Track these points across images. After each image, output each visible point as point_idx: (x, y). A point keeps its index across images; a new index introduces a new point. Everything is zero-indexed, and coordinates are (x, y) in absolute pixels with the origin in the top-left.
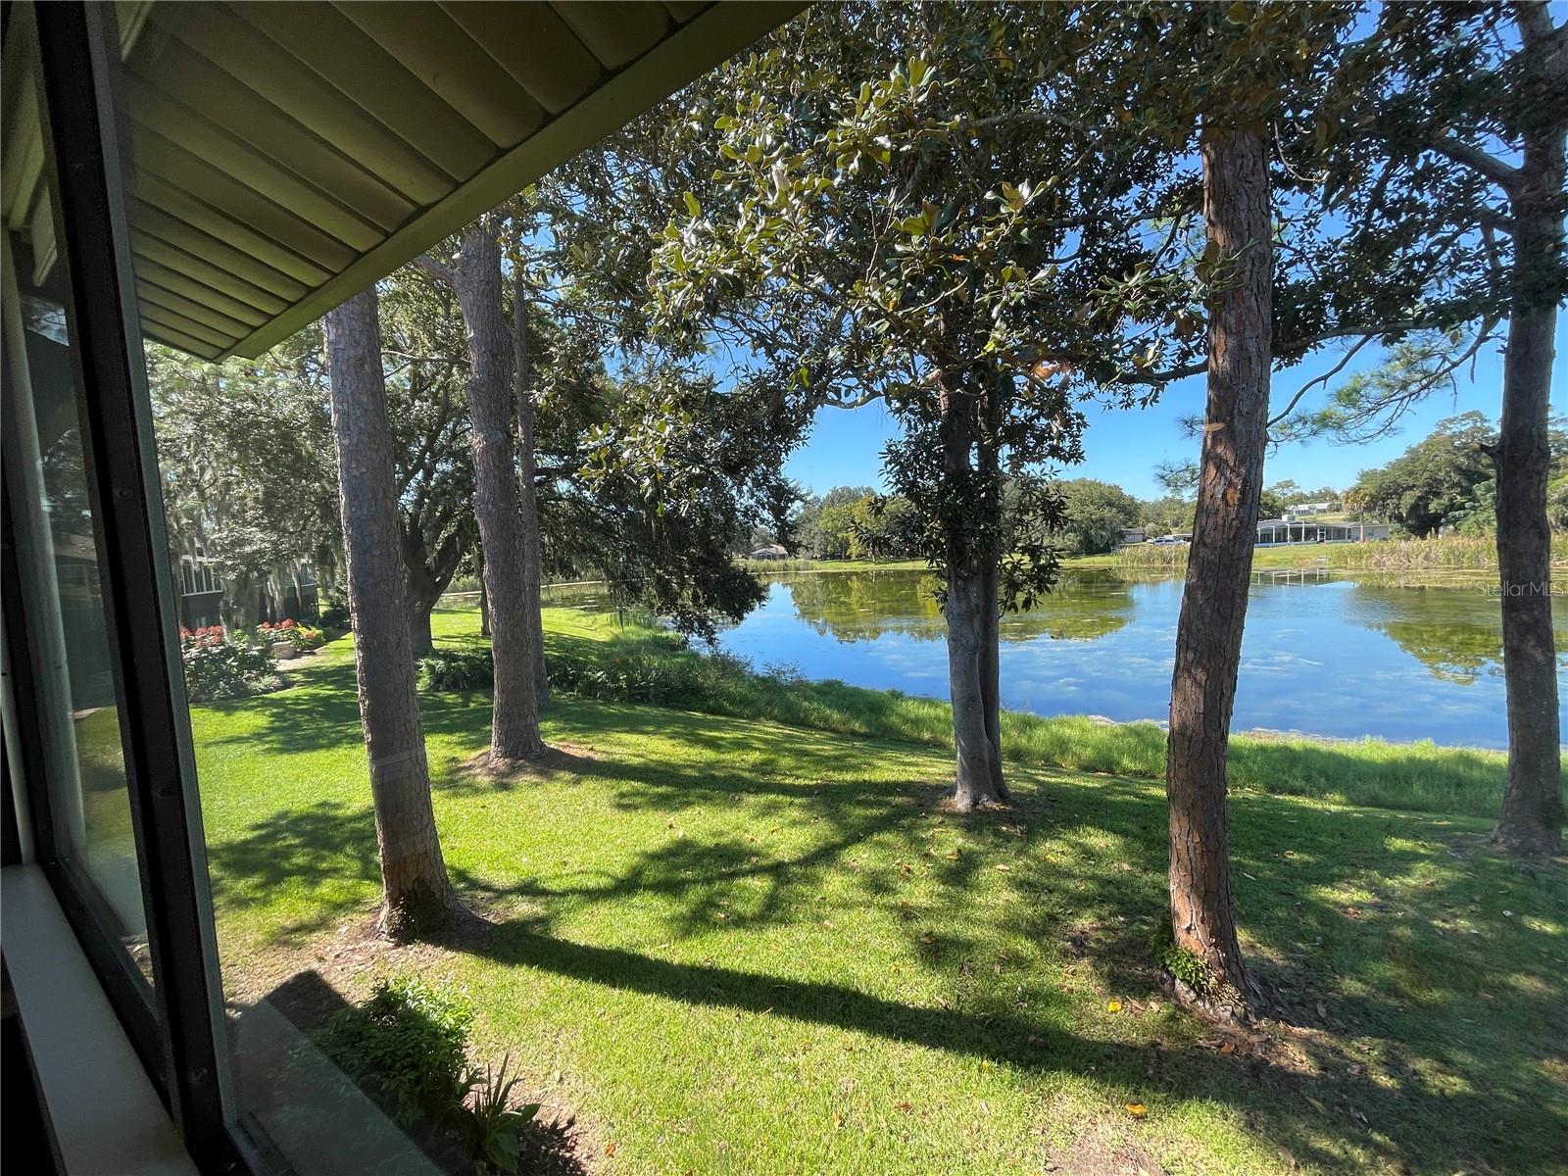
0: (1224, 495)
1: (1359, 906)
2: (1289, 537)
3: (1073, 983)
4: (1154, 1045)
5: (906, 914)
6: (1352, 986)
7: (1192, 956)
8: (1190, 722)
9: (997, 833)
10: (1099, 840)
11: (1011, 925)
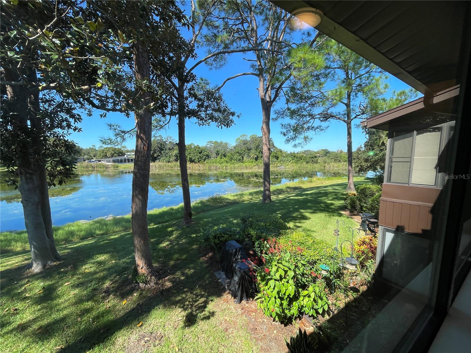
0: (143, 147)
1: (168, 245)
2: (127, 161)
3: (110, 305)
4: (138, 305)
5: (22, 328)
6: (172, 263)
7: (144, 274)
8: (138, 211)
9: (59, 273)
10: (102, 258)
11: (80, 301)
